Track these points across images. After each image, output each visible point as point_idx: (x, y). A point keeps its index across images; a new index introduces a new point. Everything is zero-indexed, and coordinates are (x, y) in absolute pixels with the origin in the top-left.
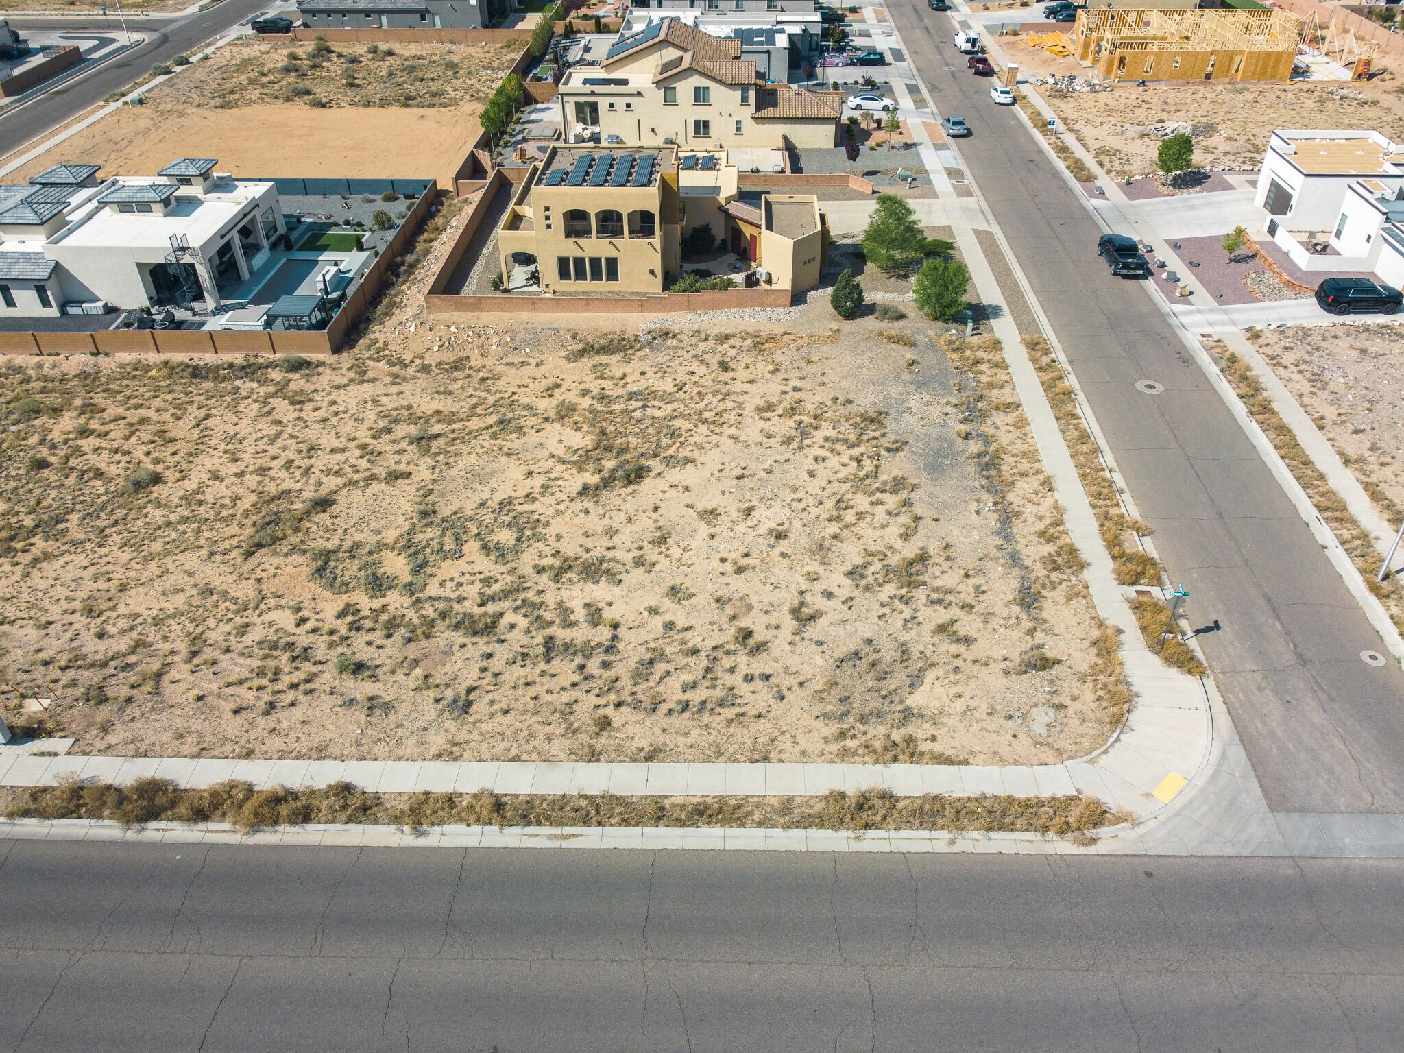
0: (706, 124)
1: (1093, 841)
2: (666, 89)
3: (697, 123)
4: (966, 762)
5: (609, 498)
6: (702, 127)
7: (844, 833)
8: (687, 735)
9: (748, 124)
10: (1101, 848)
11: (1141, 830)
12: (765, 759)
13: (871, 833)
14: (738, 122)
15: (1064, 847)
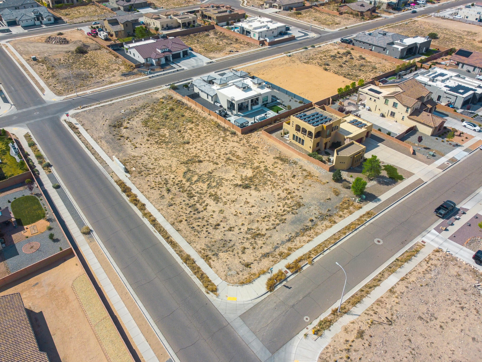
0: (394, 113)
1: (208, 293)
2: (386, 100)
3: (392, 112)
4: (212, 268)
5: (237, 189)
6: (393, 114)
7: (182, 261)
8: (187, 232)
9: (406, 118)
10: (207, 295)
11: (217, 299)
12: (190, 244)
13: (185, 264)
14: (403, 117)
15: (203, 290)
